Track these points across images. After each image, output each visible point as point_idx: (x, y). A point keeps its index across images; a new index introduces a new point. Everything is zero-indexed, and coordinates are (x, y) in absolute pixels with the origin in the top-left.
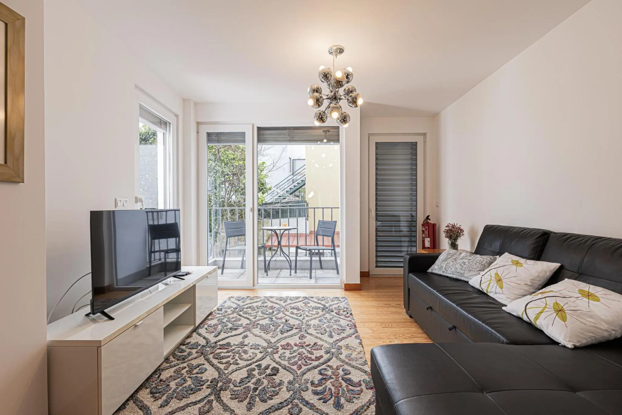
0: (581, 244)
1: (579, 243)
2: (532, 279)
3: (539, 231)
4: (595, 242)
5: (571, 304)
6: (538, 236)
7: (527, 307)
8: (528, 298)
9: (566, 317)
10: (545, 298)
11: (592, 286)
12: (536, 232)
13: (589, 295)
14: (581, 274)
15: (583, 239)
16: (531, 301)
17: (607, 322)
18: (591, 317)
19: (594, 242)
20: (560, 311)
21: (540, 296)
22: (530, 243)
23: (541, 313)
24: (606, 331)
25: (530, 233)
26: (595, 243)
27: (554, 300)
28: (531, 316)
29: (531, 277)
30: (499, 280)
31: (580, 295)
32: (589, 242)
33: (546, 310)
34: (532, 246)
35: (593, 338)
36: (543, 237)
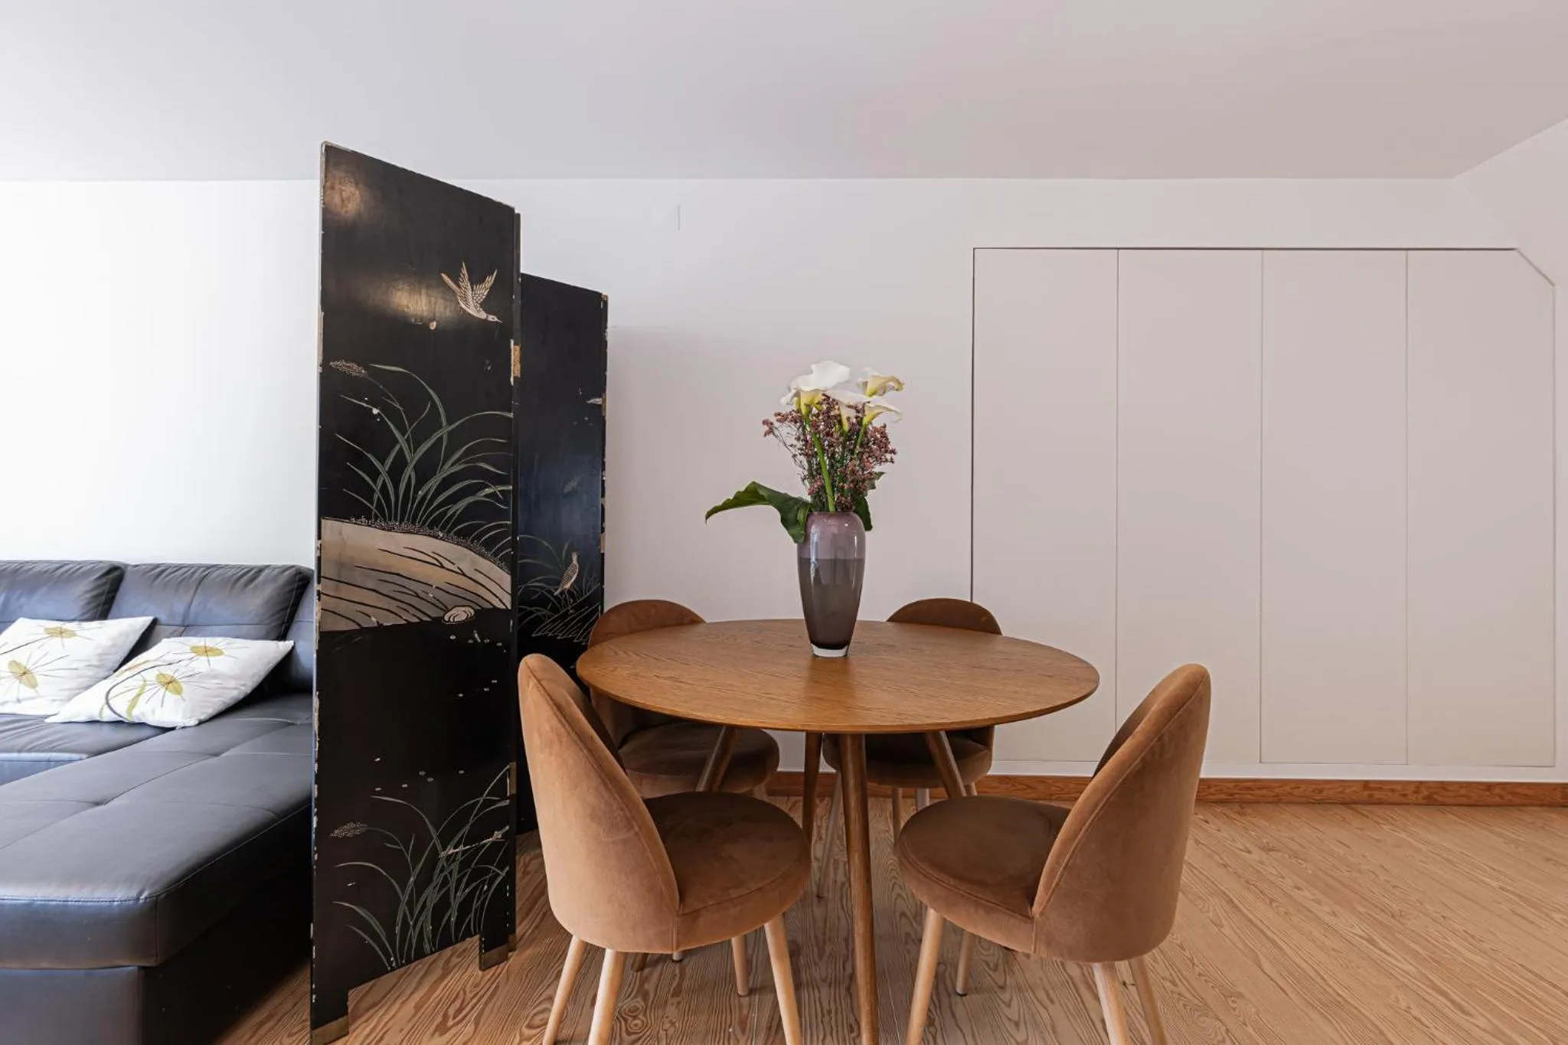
0: (184, 579)
1: (181, 578)
2: (100, 655)
3: (101, 565)
4: (207, 572)
5: (184, 669)
6: (98, 575)
7: (110, 696)
8: (105, 685)
9: (181, 689)
10: (139, 673)
11: (208, 639)
12: (94, 567)
13: (206, 651)
14: (188, 626)
15: (188, 571)
16: (114, 687)
17: (236, 678)
18: (215, 677)
19: (205, 574)
20: (169, 683)
21: (128, 674)
22: (82, 591)
23: (139, 695)
24: (236, 689)
25: (81, 571)
26: (207, 575)
27: (155, 671)
28: (121, 708)
29: (99, 651)
30: (25, 673)
31: (193, 655)
32: (197, 574)
33: (147, 688)
34: (88, 595)
35: (221, 703)
36: (111, 576)
